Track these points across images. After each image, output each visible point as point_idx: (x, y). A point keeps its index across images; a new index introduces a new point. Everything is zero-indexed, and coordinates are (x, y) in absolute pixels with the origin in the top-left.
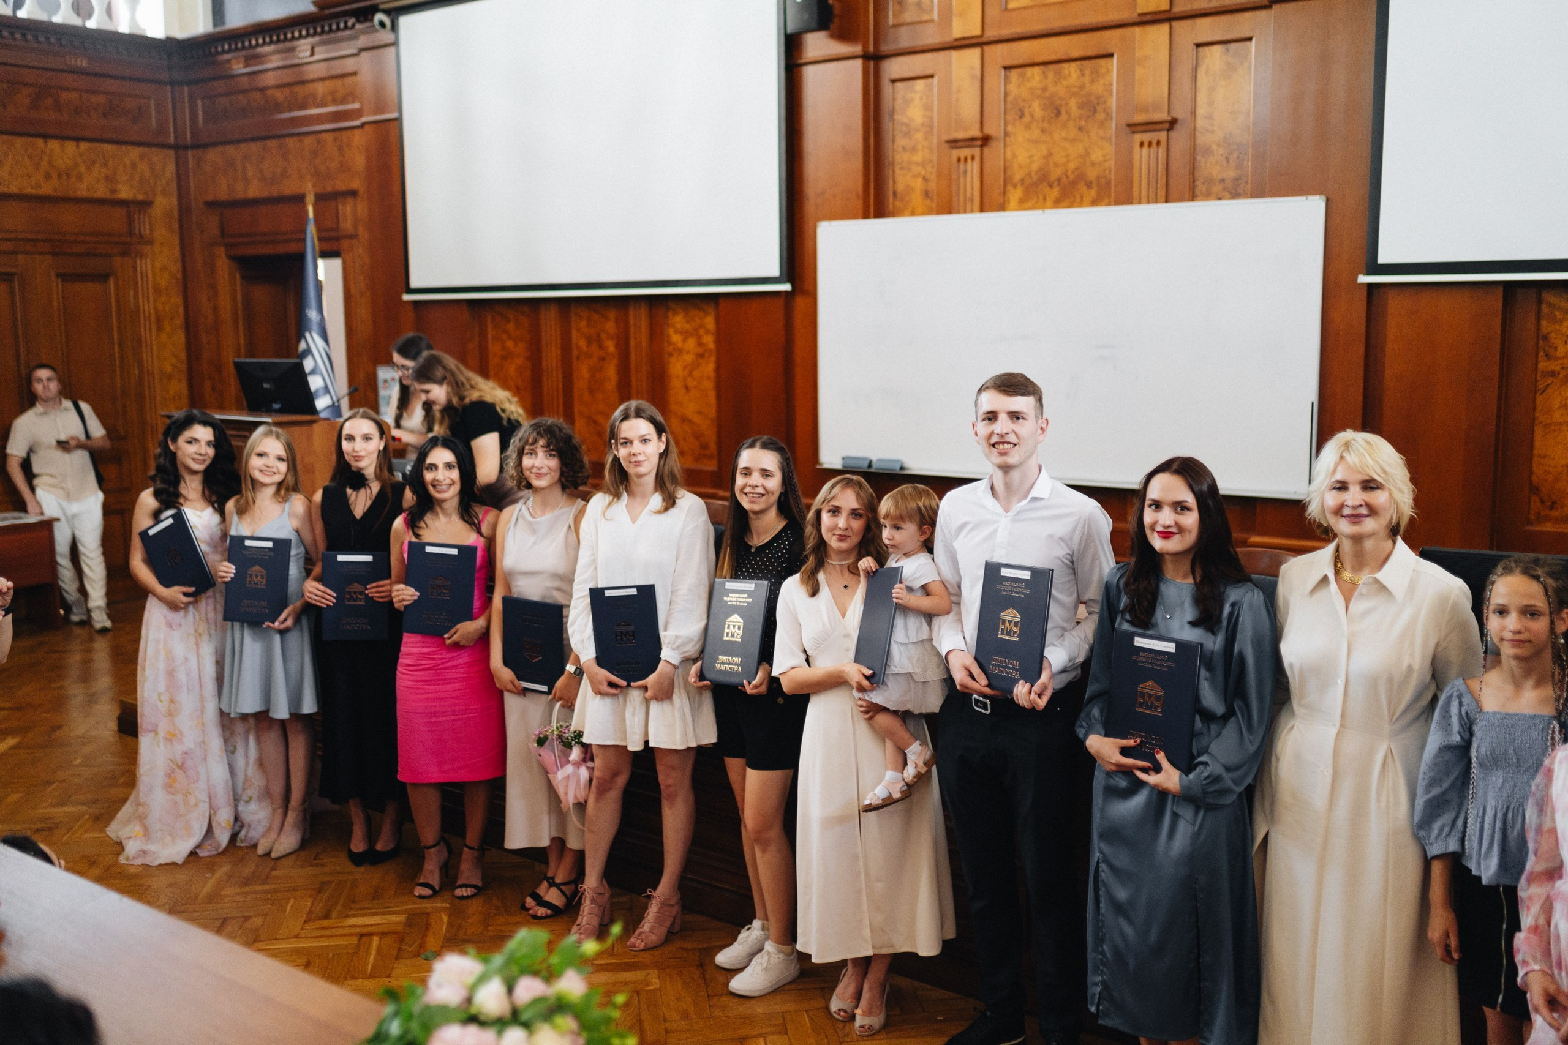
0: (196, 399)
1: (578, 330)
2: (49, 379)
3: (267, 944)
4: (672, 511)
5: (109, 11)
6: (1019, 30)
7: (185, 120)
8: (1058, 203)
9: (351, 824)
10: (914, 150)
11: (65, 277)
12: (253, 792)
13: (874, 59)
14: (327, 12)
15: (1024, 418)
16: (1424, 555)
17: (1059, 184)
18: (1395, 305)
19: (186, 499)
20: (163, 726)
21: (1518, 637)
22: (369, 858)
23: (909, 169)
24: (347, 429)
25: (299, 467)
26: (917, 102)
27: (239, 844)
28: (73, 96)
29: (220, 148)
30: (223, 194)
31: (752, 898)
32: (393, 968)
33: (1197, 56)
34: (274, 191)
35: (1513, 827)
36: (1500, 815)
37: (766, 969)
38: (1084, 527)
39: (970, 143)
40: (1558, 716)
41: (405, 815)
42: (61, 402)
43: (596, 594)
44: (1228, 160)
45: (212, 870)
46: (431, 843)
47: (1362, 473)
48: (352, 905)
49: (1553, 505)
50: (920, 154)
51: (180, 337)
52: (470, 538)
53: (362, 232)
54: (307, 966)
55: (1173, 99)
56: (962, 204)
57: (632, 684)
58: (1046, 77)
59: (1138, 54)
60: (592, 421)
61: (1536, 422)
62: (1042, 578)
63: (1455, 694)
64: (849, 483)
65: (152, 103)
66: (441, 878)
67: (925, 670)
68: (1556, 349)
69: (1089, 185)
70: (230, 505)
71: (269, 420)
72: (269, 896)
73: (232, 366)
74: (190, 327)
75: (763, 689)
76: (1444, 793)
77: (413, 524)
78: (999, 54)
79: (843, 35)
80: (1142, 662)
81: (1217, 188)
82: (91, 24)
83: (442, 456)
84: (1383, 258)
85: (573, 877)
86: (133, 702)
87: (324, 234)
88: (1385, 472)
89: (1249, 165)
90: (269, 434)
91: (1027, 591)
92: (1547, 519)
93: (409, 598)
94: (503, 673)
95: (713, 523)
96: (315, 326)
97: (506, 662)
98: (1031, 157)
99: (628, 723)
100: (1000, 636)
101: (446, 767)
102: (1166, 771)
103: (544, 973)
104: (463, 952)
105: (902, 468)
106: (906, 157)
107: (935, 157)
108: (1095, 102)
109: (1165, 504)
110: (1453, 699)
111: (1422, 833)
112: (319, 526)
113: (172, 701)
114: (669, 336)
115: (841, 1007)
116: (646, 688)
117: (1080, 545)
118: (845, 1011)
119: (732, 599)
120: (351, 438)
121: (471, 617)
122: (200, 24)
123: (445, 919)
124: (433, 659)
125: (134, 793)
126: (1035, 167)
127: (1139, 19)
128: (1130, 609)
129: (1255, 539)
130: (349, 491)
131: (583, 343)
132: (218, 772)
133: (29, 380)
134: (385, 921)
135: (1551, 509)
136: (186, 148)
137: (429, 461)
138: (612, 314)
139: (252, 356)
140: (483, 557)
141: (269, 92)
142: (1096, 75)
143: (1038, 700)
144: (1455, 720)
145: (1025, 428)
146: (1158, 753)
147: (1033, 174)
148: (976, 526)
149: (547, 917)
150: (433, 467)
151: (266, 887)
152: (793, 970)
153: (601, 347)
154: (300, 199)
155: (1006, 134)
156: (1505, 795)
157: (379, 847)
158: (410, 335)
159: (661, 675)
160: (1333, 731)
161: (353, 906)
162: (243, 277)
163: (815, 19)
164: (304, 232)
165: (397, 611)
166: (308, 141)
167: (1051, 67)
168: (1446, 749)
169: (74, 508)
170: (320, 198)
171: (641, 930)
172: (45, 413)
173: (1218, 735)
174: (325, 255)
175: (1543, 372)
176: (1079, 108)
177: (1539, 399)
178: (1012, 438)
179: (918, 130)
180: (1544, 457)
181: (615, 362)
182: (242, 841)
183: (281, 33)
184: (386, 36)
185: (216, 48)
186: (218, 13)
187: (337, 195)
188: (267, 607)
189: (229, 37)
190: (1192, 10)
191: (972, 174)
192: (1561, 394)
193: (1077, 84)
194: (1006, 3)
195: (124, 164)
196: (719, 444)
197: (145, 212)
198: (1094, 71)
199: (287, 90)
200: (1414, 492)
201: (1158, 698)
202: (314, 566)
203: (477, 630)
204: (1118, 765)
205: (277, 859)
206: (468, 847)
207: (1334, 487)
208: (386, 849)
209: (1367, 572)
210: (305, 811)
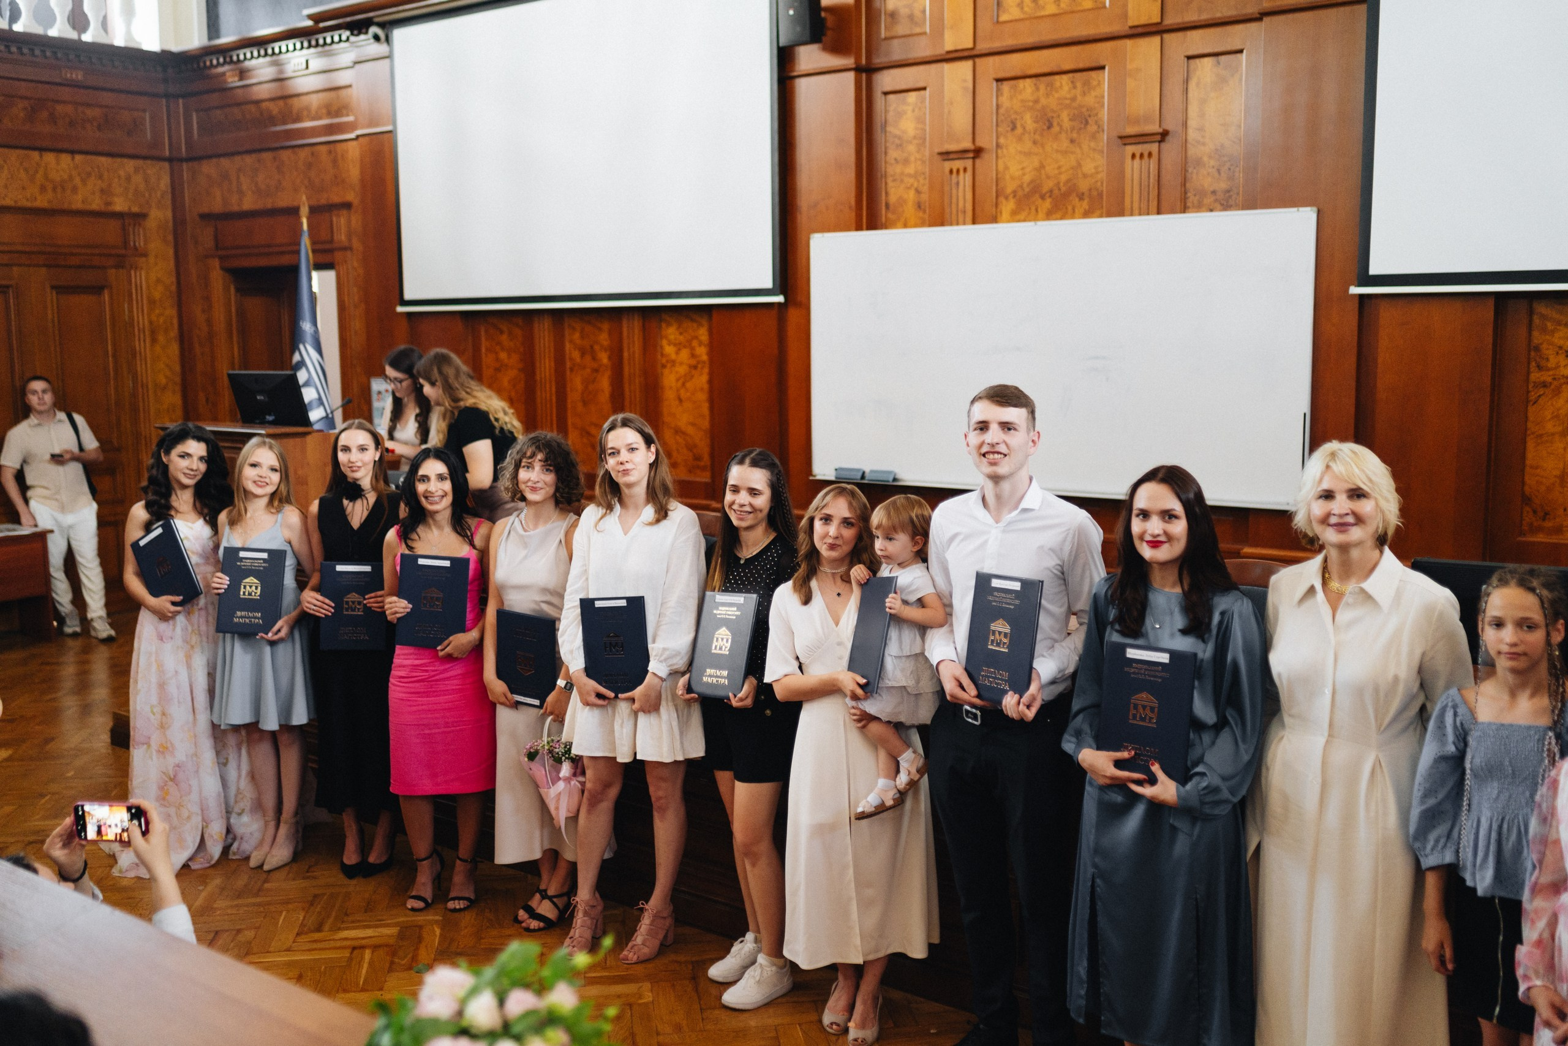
0: (189, 411)
1: (571, 341)
2: (44, 391)
3: (259, 958)
4: (664, 523)
5: (104, 24)
6: (1009, 42)
7: (179, 134)
8: (1049, 216)
9: (344, 836)
10: (906, 161)
11: (61, 289)
12: (246, 804)
13: (866, 72)
14: (322, 25)
15: (1015, 429)
17: (1051, 196)
18: (1386, 316)
19: (177, 511)
20: (156, 739)
21: (1514, 650)
22: (361, 871)
23: (902, 181)
24: (343, 440)
25: (292, 478)
26: (909, 114)
27: (231, 857)
28: (69, 109)
29: (214, 160)
30: (217, 206)
31: (744, 911)
32: (386, 981)
33: (1188, 67)
34: (269, 204)
35: (1508, 839)
36: (1495, 827)
37: (759, 982)
38: (1074, 538)
39: (962, 155)
40: (1555, 726)
41: (398, 827)
42: (55, 414)
43: (587, 605)
44: (1219, 171)
45: (205, 884)
46: (423, 856)
47: (1346, 481)
48: (344, 918)
49: (1546, 516)
50: (913, 166)
51: (174, 349)
52: (463, 551)
53: (356, 244)
54: (299, 979)
55: (1164, 110)
56: (954, 217)
57: (620, 695)
58: (1038, 89)
59: (1129, 67)
60: (585, 433)
61: (1528, 432)
62: (1031, 589)
63: (1450, 704)
64: (841, 492)
65: (147, 116)
66: (433, 891)
67: (918, 682)
68: (1548, 360)
69: (1081, 197)
70: (223, 517)
71: (263, 432)
72: (262, 909)
73: (226, 379)
74: (184, 339)
75: (749, 702)
76: (1440, 804)
77: (405, 536)
78: (991, 66)
79: (836, 49)
80: (1134, 673)
81: (1209, 200)
82: (87, 37)
83: (434, 468)
84: (1374, 269)
85: (565, 890)
86: (125, 714)
87: (319, 246)
88: (1370, 480)
89: (1240, 177)
90: (262, 444)
91: (1017, 602)
92: (1540, 529)
93: (402, 610)
94: (496, 685)
95: (704, 534)
96: (309, 338)
97: (500, 675)
98: (1023, 169)
99: (617, 734)
100: (990, 647)
101: (440, 779)
102: (1162, 783)
103: (536, 986)
104: (454, 965)
105: (895, 480)
106: (898, 169)
107: (927, 170)
108: (1086, 114)
109: (1153, 513)
110: (1448, 709)
111: (1417, 845)
112: (316, 537)
113: (164, 714)
114: (662, 347)
115: (833, 1019)
116: (633, 700)
117: (1070, 555)
118: (838, 1025)
119: (722, 612)
120: (346, 449)
121: (464, 629)
122: (193, 38)
123: (438, 931)
124: (427, 671)
126: (1027, 178)
127: (1131, 32)
128: (1119, 619)
129: (1248, 550)
130: (345, 502)
131: (576, 355)
132: (210, 784)
133: (23, 392)
134: (377, 934)
135: (1544, 520)
136: (181, 160)
137: (421, 472)
138: (606, 326)
139: (246, 369)
140: (476, 569)
141: (264, 105)
142: (1088, 87)
143: (1027, 711)
144: (1449, 730)
145: (1016, 439)
146: (1153, 764)
147: (1025, 185)
148: (967, 537)
149: (540, 929)
150: (425, 479)
151: (258, 900)
152: (786, 983)
153: (594, 359)
154: (294, 211)
155: (998, 146)
156: (1500, 806)
157: (372, 859)
158: (402, 347)
159: (649, 687)
160: (1320, 740)
161: (346, 918)
162: (237, 290)
163: (808, 32)
164: (299, 244)
165: (390, 623)
166: (303, 154)
167: (1043, 79)
168: (1442, 759)
169: (69, 519)
170: (314, 210)
171: (634, 943)
172: (39, 425)
173: (1213, 743)
174: (319, 266)
175: (1535, 382)
176: (1071, 120)
177: (1531, 410)
178: (1002, 448)
179: (910, 142)
180: (1537, 468)
181: (608, 373)
182: (234, 854)
183: (276, 46)
184: (381, 49)
185: (211, 61)
186: (213, 25)
187: (331, 208)
188: (262, 618)
189: (225, 51)
190: (1183, 23)
191: (965, 186)
192: (1552, 405)
193: (1068, 96)
194: (998, 16)
195: (119, 177)
196: (712, 455)
197: (140, 225)
198: (1086, 83)
199: (281, 103)
200: (1399, 502)
201: (1152, 709)
202: (309, 578)
203: (470, 642)
204: (1112, 778)
205: (269, 871)
206: (461, 859)
207: (1321, 497)
208: (378, 862)
209: (1353, 580)
210: (297, 823)
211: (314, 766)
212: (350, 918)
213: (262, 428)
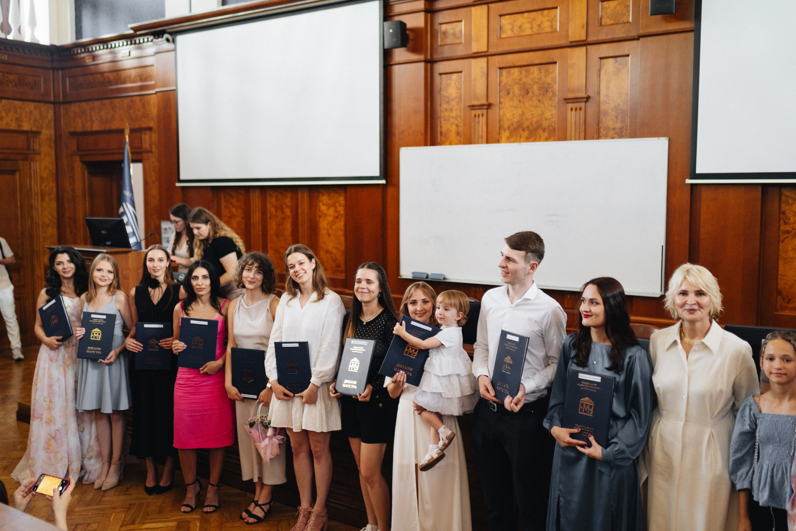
0: (62, 238)
1: (270, 203)
4: (321, 301)
5: (19, 30)
6: (506, 49)
7: (59, 89)
8: (527, 139)
9: (146, 472)
10: (451, 110)
12: (94, 453)
13: (430, 62)
14: (138, 33)
16: (727, 328)
17: (528, 130)
18: (705, 195)
20: (45, 415)
21: (780, 372)
22: (156, 490)
23: (449, 120)
24: (150, 255)
25: (120, 276)
26: (453, 85)
27: (83, 483)
29: (78, 104)
30: (79, 128)
33: (600, 64)
34: (107, 127)
35: (777, 476)
36: (770, 469)
38: (549, 317)
39: (481, 107)
41: (177, 466)
44: (617, 118)
46: (190, 483)
47: (695, 287)
48: (147, 517)
49: (789, 301)
50: (455, 112)
51: (54, 204)
52: (215, 316)
53: (154, 149)
55: (588, 86)
56: (477, 139)
57: (296, 395)
58: (521, 73)
59: (569, 62)
60: (277, 252)
61: (780, 257)
63: (748, 404)
64: (418, 286)
65: (42, 79)
66: (196, 502)
68: (789, 219)
69: (544, 130)
70: (84, 296)
71: (105, 251)
72: (101, 512)
73: (83, 221)
74: (60, 199)
75: (368, 399)
76: (742, 456)
77: (185, 307)
78: (497, 61)
79: (415, 50)
80: (582, 387)
81: (611, 133)
82: (10, 37)
83: (201, 272)
84: (699, 171)
85: (268, 501)
87: (134, 150)
89: (628, 120)
90: (103, 259)
91: (516, 348)
92: (786, 308)
93: (181, 348)
94: (232, 390)
96: (128, 199)
97: (234, 384)
98: (513, 115)
99: (293, 417)
100: (503, 371)
101: (200, 441)
102: (595, 447)
105: (444, 279)
106: (447, 114)
107: (462, 115)
108: (547, 87)
110: (747, 407)
112: (133, 308)
113: (51, 401)
114: (319, 207)
116: (302, 397)
117: (546, 325)
119: (355, 349)
120: (152, 260)
121: (215, 359)
122: (68, 39)
123: (198, 524)
124: (194, 381)
125: (26, 454)
126: (515, 120)
127: (570, 44)
128: (576, 356)
130: (150, 289)
131: (273, 210)
132: (73, 441)
134: (164, 526)
135: (788, 303)
136: (60, 103)
137: (194, 274)
138: (289, 195)
139: (92, 216)
140: (222, 326)
141: (106, 75)
142: (548, 73)
143: (515, 406)
144: (747, 418)
146: (590, 436)
147: (514, 124)
149: (254, 523)
150: (196, 278)
151: (99, 507)
153: (283, 212)
154: (122, 131)
155: (500, 103)
156: (773, 458)
157: (161, 484)
158: (179, 204)
159: (310, 391)
160: (682, 424)
162: (89, 173)
163: (399, 41)
164: (124, 149)
165: (175, 355)
166: (126, 101)
167: (524, 68)
168: (743, 434)
170: (132, 131)
173: (623, 427)
174: (134, 161)
175: (783, 231)
176: (539, 90)
177: (781, 246)
179: (453, 100)
180: (784, 276)
181: (290, 220)
182: (86, 481)
183: (113, 43)
184: (170, 46)
185: (77, 51)
186: (79, 32)
187: (141, 130)
188: (101, 351)
189: (85, 46)
190: (598, 40)
191: (482, 124)
192: (792, 243)
193: (537, 77)
194: (500, 35)
195: (26, 112)
196: (346, 264)
197: (36, 137)
198: (547, 71)
199: (115, 74)
200: (721, 297)
201: (591, 407)
202: (130, 330)
203: (217, 366)
204: (569, 443)
205: (105, 491)
206: (211, 485)
207: (680, 294)
208: (164, 486)
209: (697, 338)
210: (121, 464)
211: (131, 433)
212: (150, 517)
213: (105, 249)
